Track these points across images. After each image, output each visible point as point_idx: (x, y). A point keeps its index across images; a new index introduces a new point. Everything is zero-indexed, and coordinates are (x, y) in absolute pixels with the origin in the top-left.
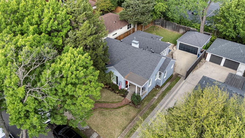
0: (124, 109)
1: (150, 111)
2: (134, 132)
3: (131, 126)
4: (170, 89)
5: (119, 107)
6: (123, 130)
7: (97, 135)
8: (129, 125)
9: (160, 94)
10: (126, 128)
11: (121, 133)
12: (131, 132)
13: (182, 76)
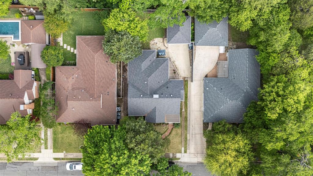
0: (174, 132)
1: (186, 123)
2: (187, 140)
3: (183, 139)
4: (187, 97)
5: (170, 133)
6: (181, 143)
7: (172, 154)
8: (182, 139)
9: (184, 106)
10: (182, 141)
11: (181, 145)
12: (186, 141)
13: (187, 77)
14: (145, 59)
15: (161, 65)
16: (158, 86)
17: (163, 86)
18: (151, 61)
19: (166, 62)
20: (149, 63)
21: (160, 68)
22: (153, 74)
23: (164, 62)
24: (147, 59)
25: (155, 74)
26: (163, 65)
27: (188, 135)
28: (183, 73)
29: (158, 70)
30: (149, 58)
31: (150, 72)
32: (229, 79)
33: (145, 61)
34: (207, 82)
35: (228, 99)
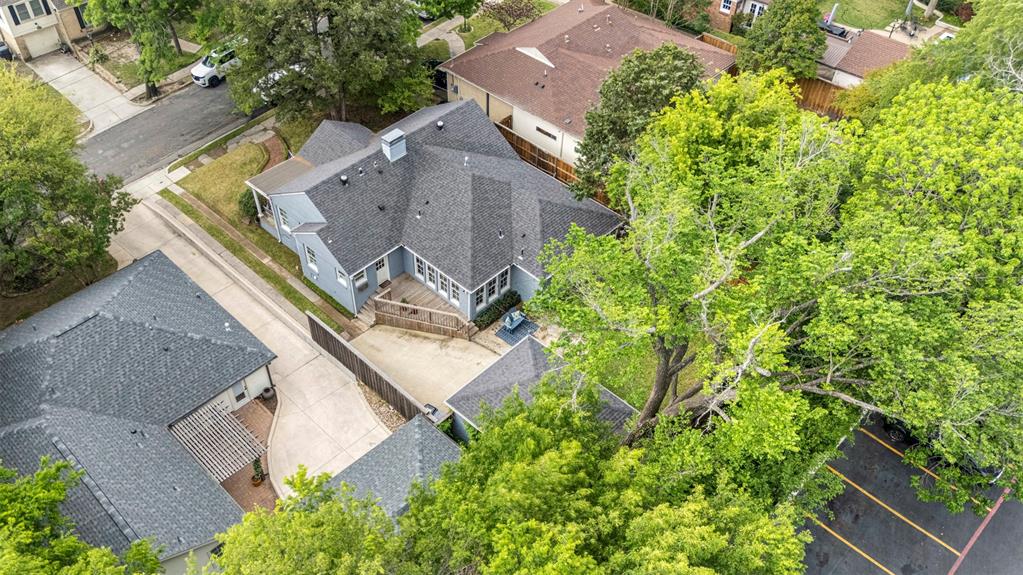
6: (197, 196)
7: (206, 163)
8: (202, 204)
9: (276, 270)
10: (200, 199)
12: (184, 208)
14: (543, 223)
15: (473, 248)
16: (416, 194)
17: (402, 209)
18: (519, 238)
19: (470, 274)
20: (518, 226)
21: (468, 237)
22: (471, 197)
23: (473, 268)
24: (538, 229)
25: (463, 204)
26: (469, 254)
27: (190, 221)
28: (372, 342)
29: (470, 224)
30: (539, 237)
31: (487, 199)
32: (159, 422)
33: (538, 218)
34: (249, 349)
35: (109, 316)
